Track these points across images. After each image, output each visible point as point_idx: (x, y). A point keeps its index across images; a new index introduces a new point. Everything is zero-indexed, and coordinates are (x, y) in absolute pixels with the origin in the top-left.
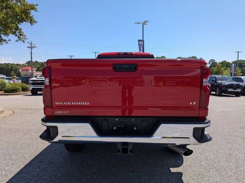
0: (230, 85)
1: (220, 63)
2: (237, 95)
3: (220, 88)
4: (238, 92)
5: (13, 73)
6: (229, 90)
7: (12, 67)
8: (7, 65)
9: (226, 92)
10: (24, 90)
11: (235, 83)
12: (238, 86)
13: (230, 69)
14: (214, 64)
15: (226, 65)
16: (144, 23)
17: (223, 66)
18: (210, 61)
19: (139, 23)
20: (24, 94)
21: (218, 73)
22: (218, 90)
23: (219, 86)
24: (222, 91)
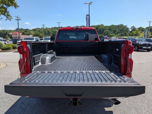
0: (144, 44)
1: (138, 29)
2: (148, 50)
3: (138, 46)
4: (149, 49)
5: (7, 36)
6: (144, 47)
7: (7, 33)
8: (3, 31)
9: (142, 48)
10: (14, 48)
11: (147, 43)
12: (149, 45)
13: (144, 33)
14: (134, 29)
15: (141, 29)
16: (90, 4)
17: (140, 31)
18: (132, 28)
19: (86, 4)
20: (14, 51)
21: (136, 35)
22: (136, 47)
23: (137, 45)
24: (139, 48)
